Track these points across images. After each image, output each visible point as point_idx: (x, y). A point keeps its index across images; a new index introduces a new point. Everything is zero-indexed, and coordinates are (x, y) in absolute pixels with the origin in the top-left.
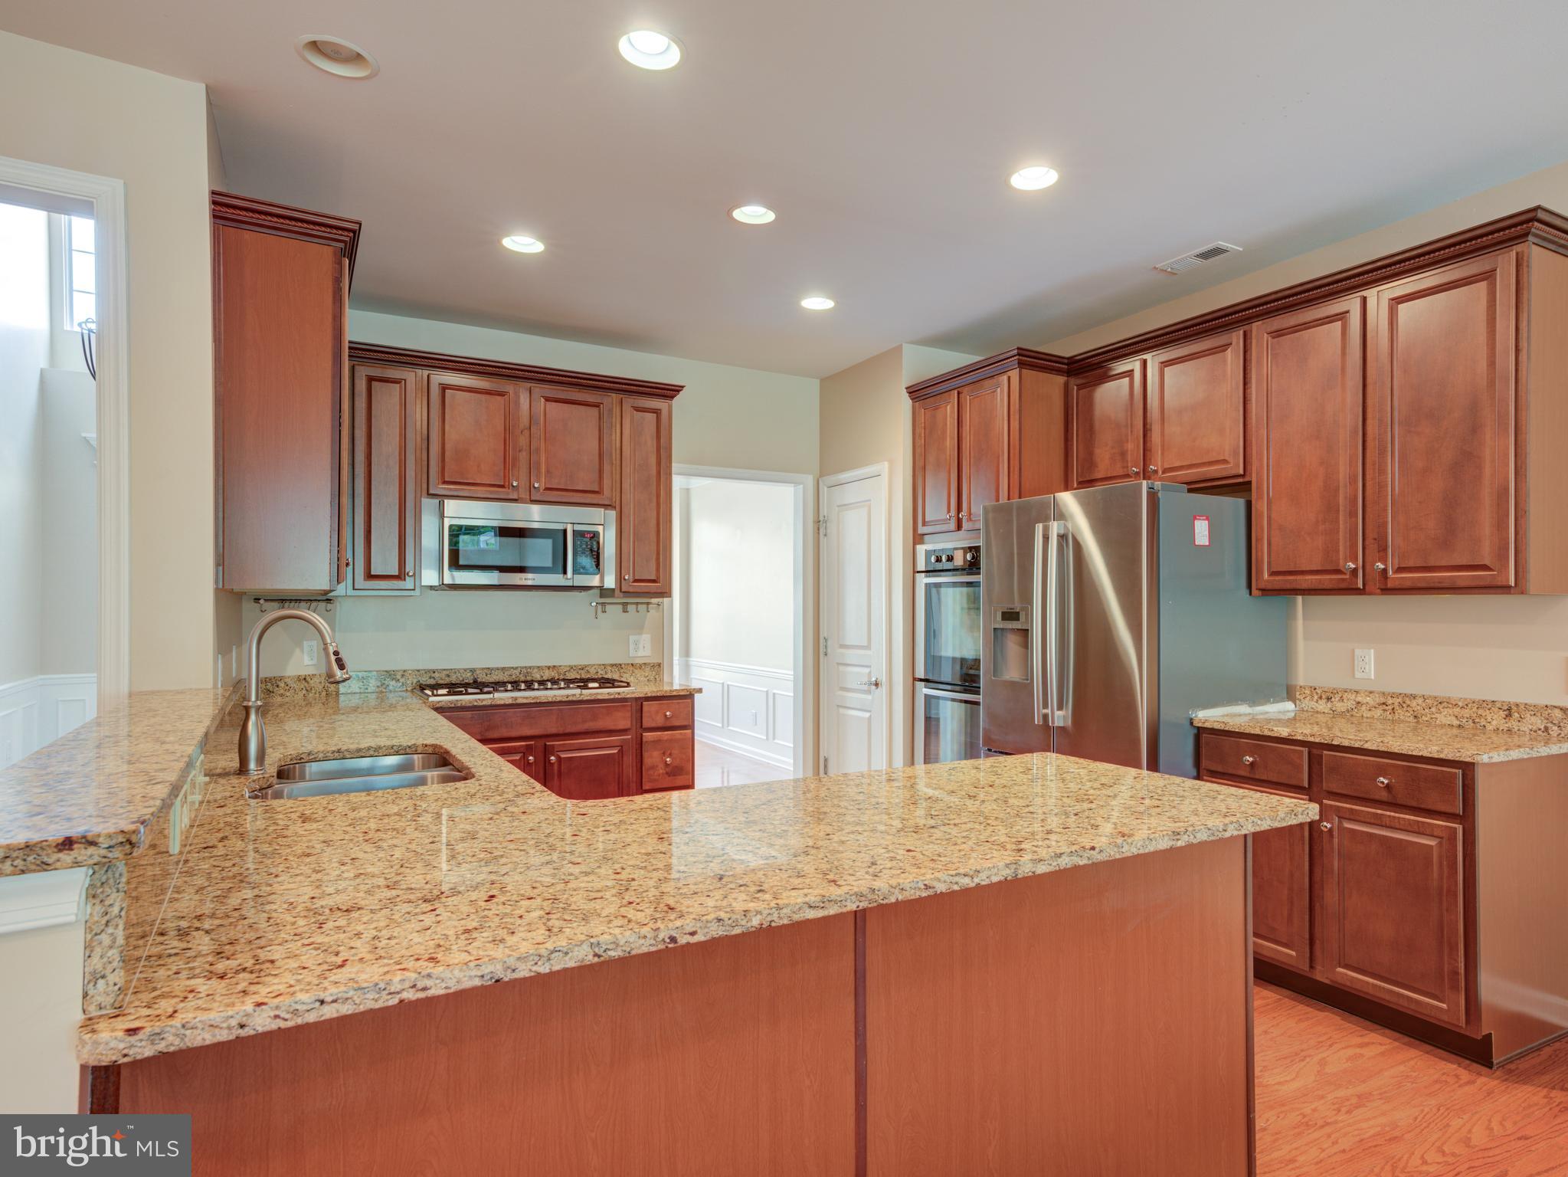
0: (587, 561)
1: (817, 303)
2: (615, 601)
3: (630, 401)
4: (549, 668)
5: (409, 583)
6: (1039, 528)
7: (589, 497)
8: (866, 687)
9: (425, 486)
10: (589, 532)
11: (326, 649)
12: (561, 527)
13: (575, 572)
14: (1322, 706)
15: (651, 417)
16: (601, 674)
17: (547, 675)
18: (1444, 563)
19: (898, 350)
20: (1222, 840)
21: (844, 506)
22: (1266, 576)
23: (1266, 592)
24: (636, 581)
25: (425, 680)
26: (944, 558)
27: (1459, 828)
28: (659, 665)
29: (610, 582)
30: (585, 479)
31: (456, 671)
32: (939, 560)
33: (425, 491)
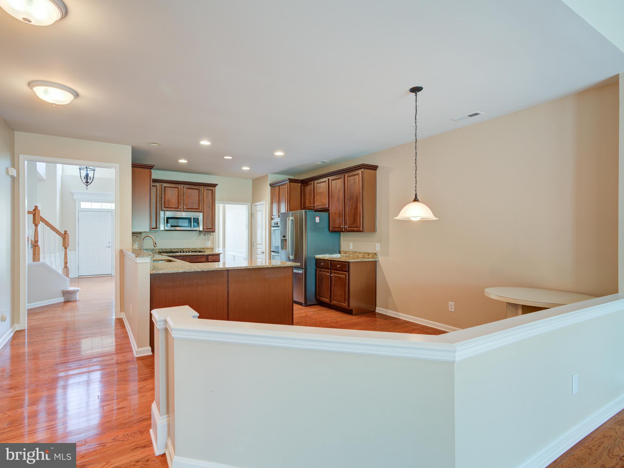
0: (196, 224)
1: (246, 168)
2: (202, 233)
3: (206, 188)
4: (187, 249)
5: (158, 229)
6: (288, 218)
7: (197, 210)
8: (261, 254)
9: (161, 208)
10: (196, 218)
11: (153, 242)
12: (190, 217)
13: (193, 227)
14: (344, 255)
15: (210, 192)
16: (199, 250)
17: (187, 250)
18: (353, 226)
19: (267, 175)
20: (281, 267)
21: (257, 211)
22: (331, 228)
23: (332, 232)
24: (207, 229)
25: (160, 251)
26: (276, 224)
27: (347, 273)
28: (213, 248)
29: (201, 229)
30: (196, 206)
31: (167, 249)
32: (275, 224)
33: (161, 210)
